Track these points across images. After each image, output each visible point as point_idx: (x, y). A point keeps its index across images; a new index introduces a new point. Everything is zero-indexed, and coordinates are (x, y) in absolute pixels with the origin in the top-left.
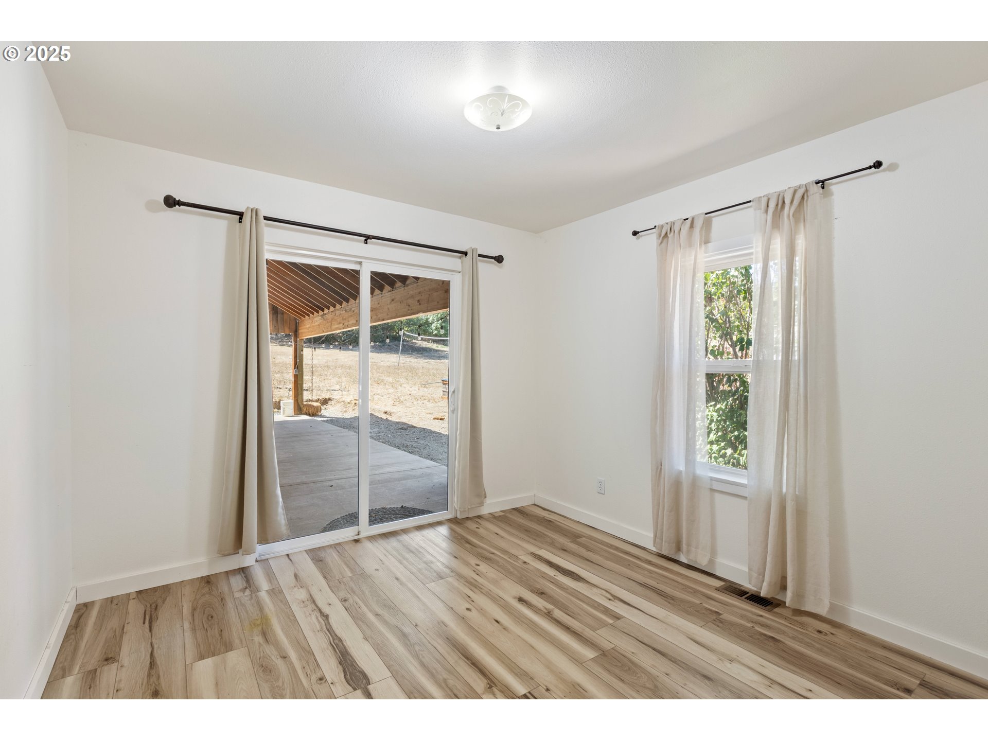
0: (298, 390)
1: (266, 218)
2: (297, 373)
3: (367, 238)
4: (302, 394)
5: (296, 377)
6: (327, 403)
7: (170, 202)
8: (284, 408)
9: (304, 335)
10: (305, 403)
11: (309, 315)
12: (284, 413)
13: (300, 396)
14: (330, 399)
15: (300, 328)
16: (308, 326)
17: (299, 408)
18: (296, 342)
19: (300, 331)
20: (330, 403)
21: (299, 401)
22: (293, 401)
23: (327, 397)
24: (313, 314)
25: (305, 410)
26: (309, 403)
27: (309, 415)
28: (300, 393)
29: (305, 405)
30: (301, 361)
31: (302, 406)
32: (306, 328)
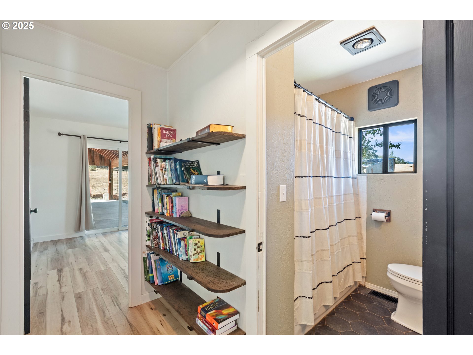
0: (111, 189)
1: (88, 137)
2: (110, 182)
3: (120, 141)
4: (113, 191)
5: (110, 184)
6: (125, 195)
7: (60, 134)
8: (105, 197)
9: (113, 167)
10: (114, 195)
11: (115, 159)
12: (104, 199)
13: (112, 192)
14: (126, 193)
15: (112, 164)
16: (115, 163)
17: (111, 196)
18: (110, 169)
19: (112, 165)
20: (126, 195)
21: (111, 194)
22: (109, 194)
23: (125, 193)
24: (116, 158)
25: (114, 197)
26: (116, 195)
27: (116, 199)
28: (112, 191)
29: (114, 196)
30: (112, 177)
31: (113, 196)
32: (114, 164)
